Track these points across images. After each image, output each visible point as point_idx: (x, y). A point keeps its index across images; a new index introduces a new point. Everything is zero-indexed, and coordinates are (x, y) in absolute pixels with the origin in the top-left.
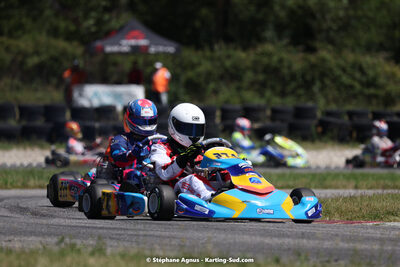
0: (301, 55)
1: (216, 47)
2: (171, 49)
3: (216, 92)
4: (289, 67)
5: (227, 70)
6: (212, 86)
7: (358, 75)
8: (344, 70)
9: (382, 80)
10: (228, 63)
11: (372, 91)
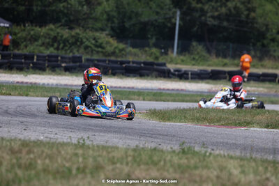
0: (67, 30)
1: (27, 25)
2: (7, 25)
3: (26, 46)
4: (62, 36)
5: (32, 36)
6: (24, 43)
7: (93, 42)
8: (87, 39)
9: (104, 45)
10: (32, 33)
11: (100, 49)
